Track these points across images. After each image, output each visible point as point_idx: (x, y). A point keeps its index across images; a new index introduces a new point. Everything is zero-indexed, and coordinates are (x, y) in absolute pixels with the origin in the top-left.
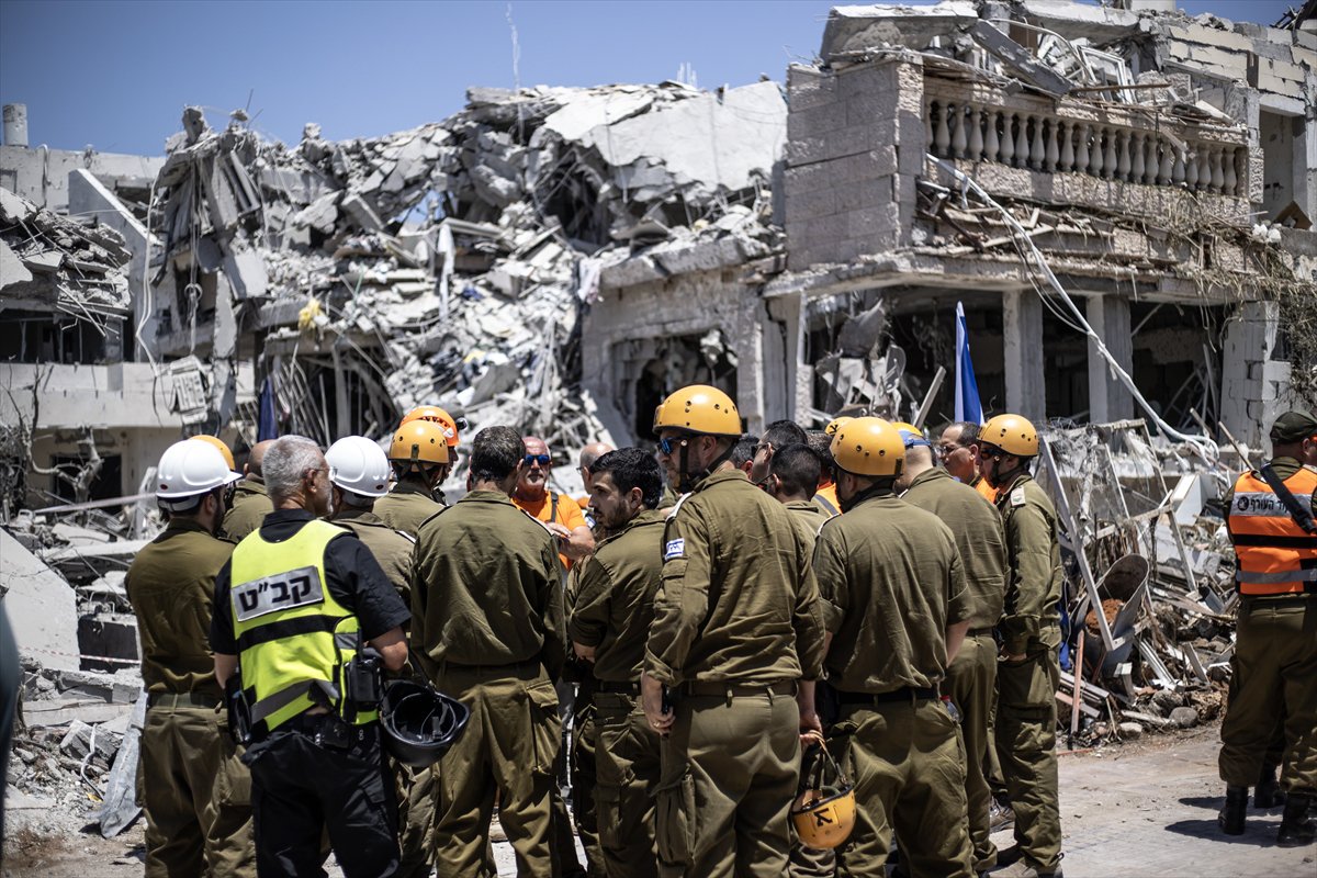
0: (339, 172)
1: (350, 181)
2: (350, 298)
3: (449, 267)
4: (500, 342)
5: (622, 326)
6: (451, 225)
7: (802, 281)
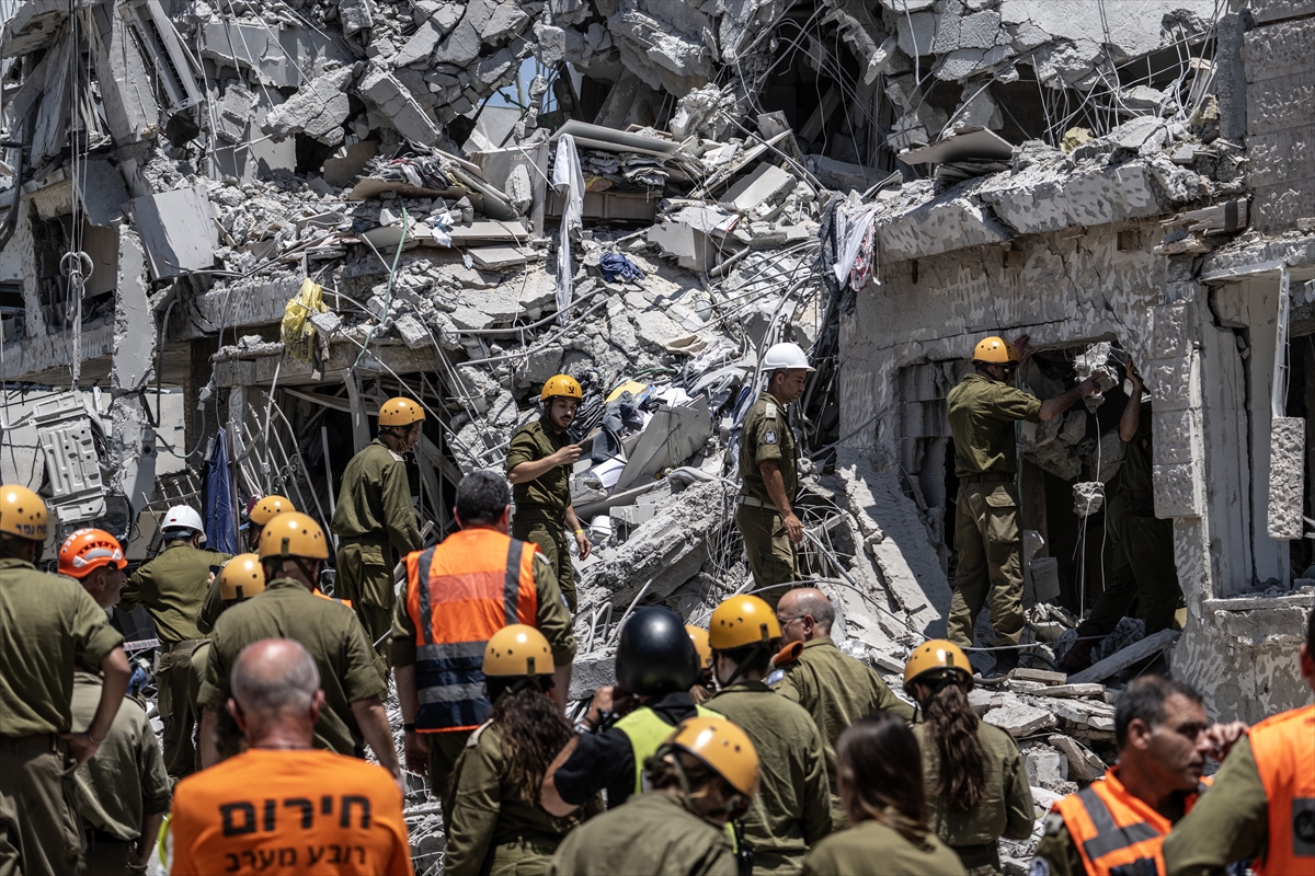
0: (352, 25)
1: (375, 43)
2: (381, 278)
3: (573, 214)
4: (675, 362)
5: (918, 333)
6: (574, 133)
7: (1282, 251)
